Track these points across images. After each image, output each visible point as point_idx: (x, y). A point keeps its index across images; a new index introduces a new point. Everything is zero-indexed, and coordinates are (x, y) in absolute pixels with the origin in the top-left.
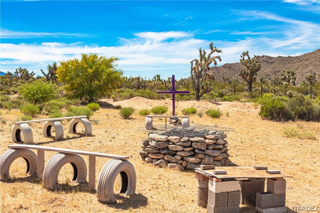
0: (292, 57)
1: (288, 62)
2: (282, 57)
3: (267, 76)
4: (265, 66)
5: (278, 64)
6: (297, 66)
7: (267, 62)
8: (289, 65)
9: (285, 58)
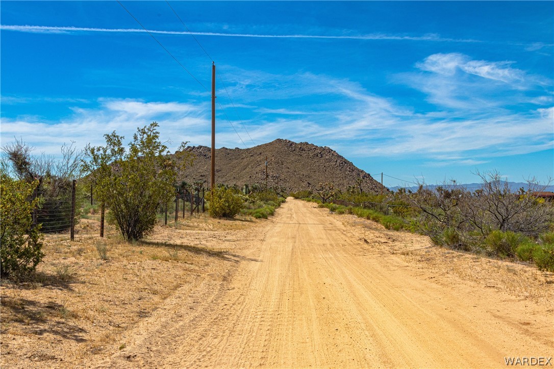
0: (241, 150)
1: (234, 157)
2: (226, 149)
3: (201, 178)
4: (200, 162)
5: (221, 160)
6: (246, 163)
7: (205, 155)
8: (235, 161)
9: (230, 150)
